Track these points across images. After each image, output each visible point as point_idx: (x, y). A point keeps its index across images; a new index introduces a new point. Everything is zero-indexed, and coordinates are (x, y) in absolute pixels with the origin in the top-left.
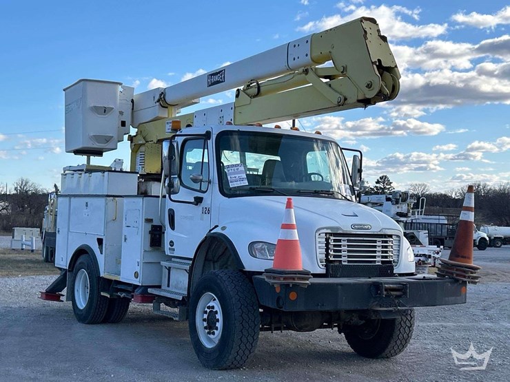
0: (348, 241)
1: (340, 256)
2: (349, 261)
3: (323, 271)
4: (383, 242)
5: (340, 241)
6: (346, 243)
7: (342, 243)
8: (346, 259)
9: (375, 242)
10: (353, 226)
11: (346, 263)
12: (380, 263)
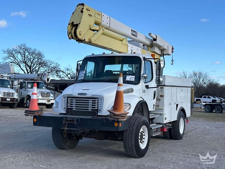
0: (76, 100)
1: (72, 107)
2: (76, 109)
3: (65, 112)
4: (93, 101)
5: (72, 100)
6: (75, 101)
7: (73, 101)
8: (75, 107)
9: (89, 101)
10: (79, 94)
11: (75, 110)
12: (91, 110)
